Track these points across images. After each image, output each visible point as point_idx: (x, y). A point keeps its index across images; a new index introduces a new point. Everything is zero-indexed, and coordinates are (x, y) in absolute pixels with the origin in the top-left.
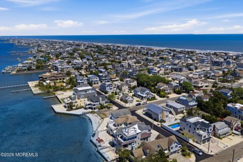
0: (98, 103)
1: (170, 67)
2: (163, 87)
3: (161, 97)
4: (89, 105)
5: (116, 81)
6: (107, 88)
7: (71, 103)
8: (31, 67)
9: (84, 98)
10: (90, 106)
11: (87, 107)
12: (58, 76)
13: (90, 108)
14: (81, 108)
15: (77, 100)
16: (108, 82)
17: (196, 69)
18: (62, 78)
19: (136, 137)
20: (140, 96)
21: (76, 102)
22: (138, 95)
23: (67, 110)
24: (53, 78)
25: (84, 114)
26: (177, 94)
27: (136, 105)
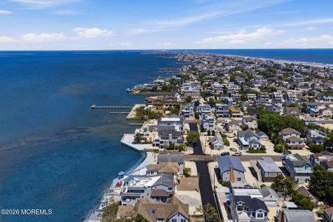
0: (167, 140)
2: (289, 136)
3: (275, 150)
4: (156, 141)
5: (238, 116)
8: (156, 87)
10: (157, 143)
11: (155, 143)
12: (168, 100)
13: (157, 145)
15: (148, 132)
18: (169, 104)
19: (143, 191)
21: (148, 135)
23: (133, 143)
24: (158, 103)
25: (146, 151)
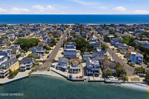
3: (48, 50)
6: (8, 54)
13: (27, 69)
22: (37, 52)
25: (30, 74)
27: (48, 58)
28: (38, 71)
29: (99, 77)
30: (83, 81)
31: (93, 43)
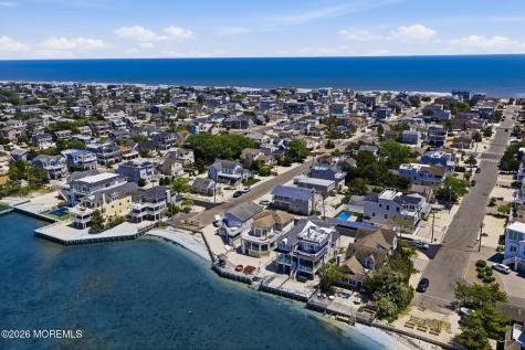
0: (164, 202)
1: (220, 120)
2: (257, 157)
3: (262, 174)
4: (143, 210)
6: (142, 172)
7: (96, 214)
9: (121, 197)
11: (141, 215)
13: (145, 218)
14: (120, 221)
15: (105, 205)
16: (117, 161)
17: (268, 121)
20: (226, 178)
21: (104, 211)
22: (220, 177)
23: (90, 232)
25: (142, 232)
26: (284, 166)
27: (235, 196)
28: (169, 228)
29: (309, 282)
30: (248, 282)
31: (415, 170)
